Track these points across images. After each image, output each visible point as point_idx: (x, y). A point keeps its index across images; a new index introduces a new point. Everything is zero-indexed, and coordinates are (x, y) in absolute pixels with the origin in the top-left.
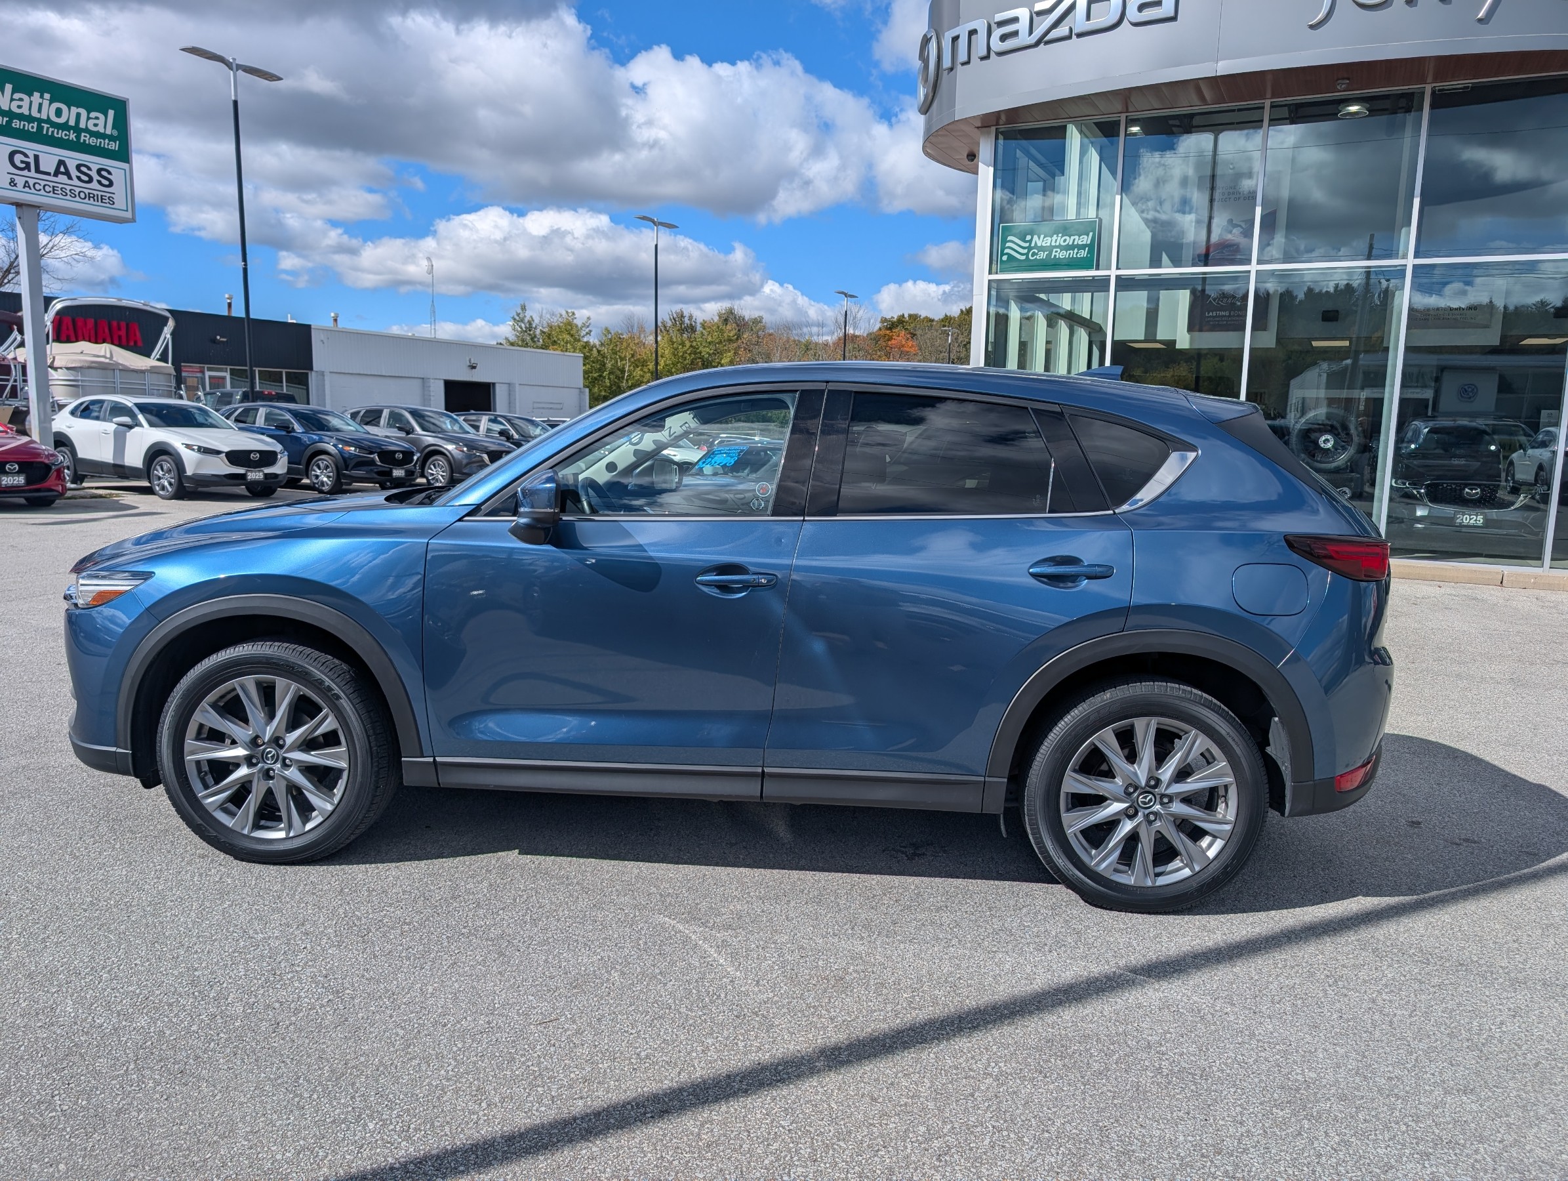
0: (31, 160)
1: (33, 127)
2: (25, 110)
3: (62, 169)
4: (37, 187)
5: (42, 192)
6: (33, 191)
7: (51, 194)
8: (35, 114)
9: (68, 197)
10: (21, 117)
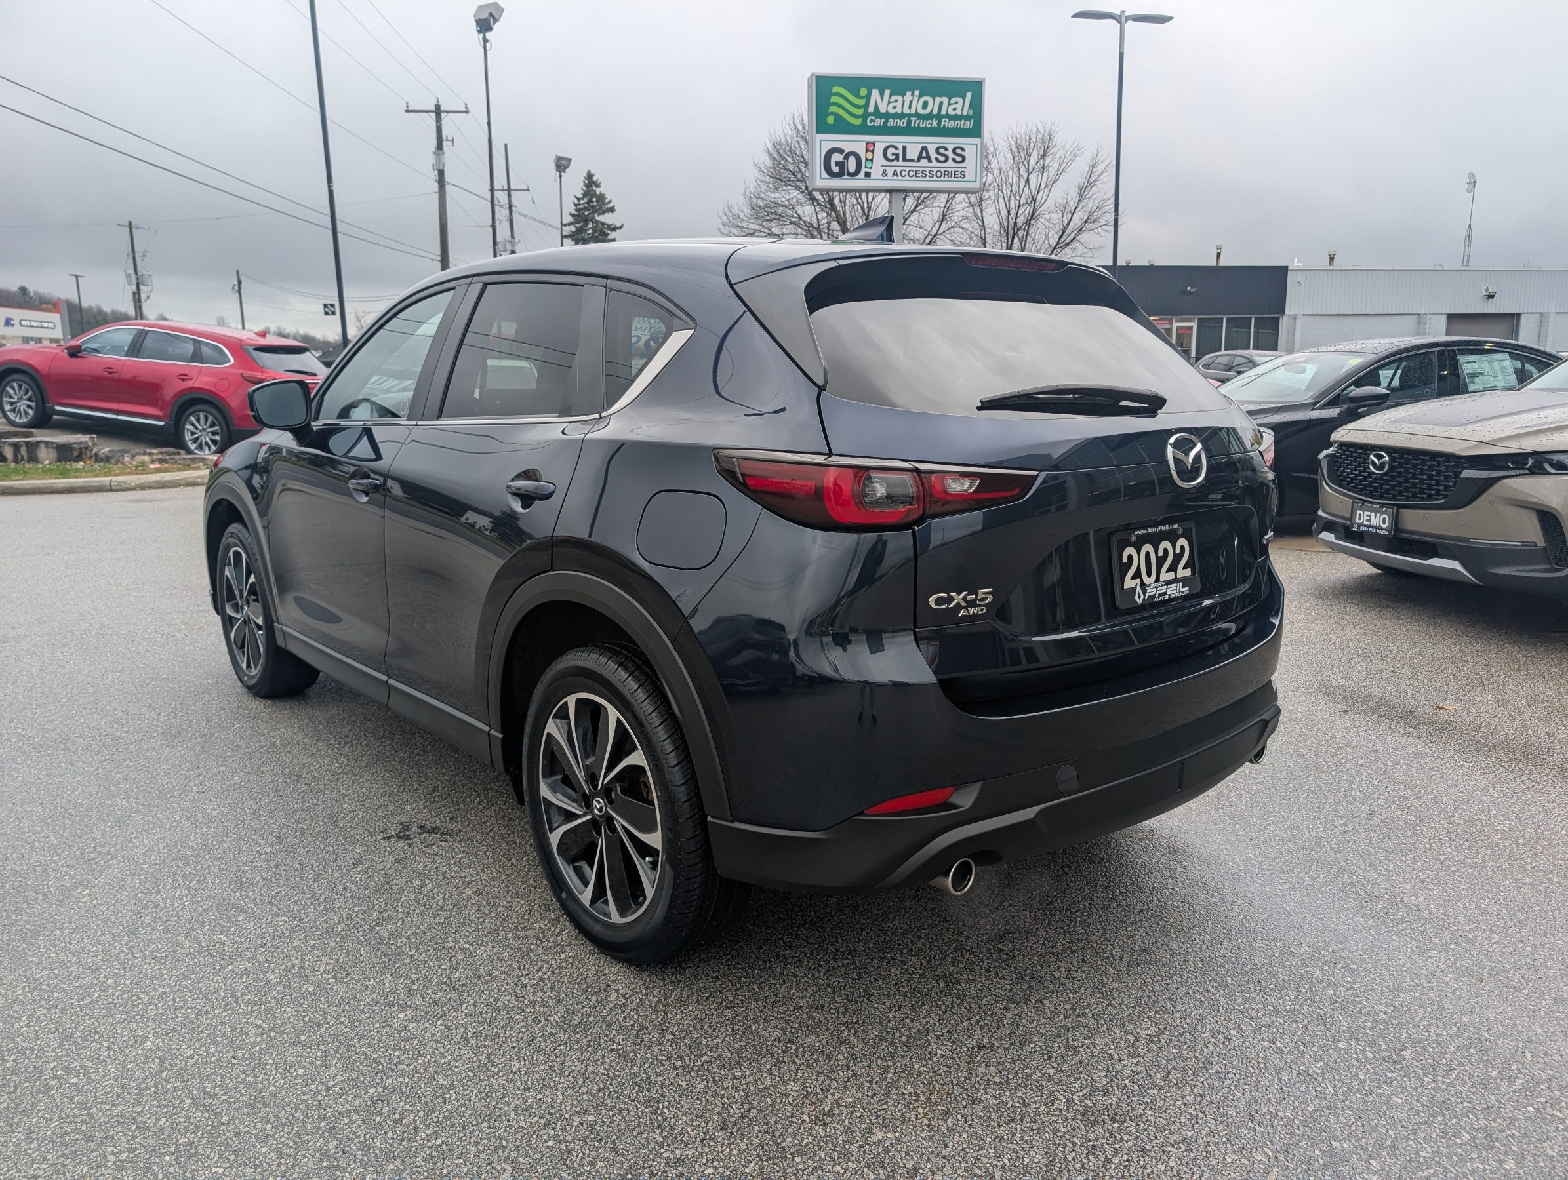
0: (900, 152)
1: (903, 123)
2: (899, 110)
3: (924, 154)
4: (903, 173)
5: (907, 177)
6: (900, 178)
7: (914, 178)
8: (906, 111)
9: (927, 178)
10: (896, 116)
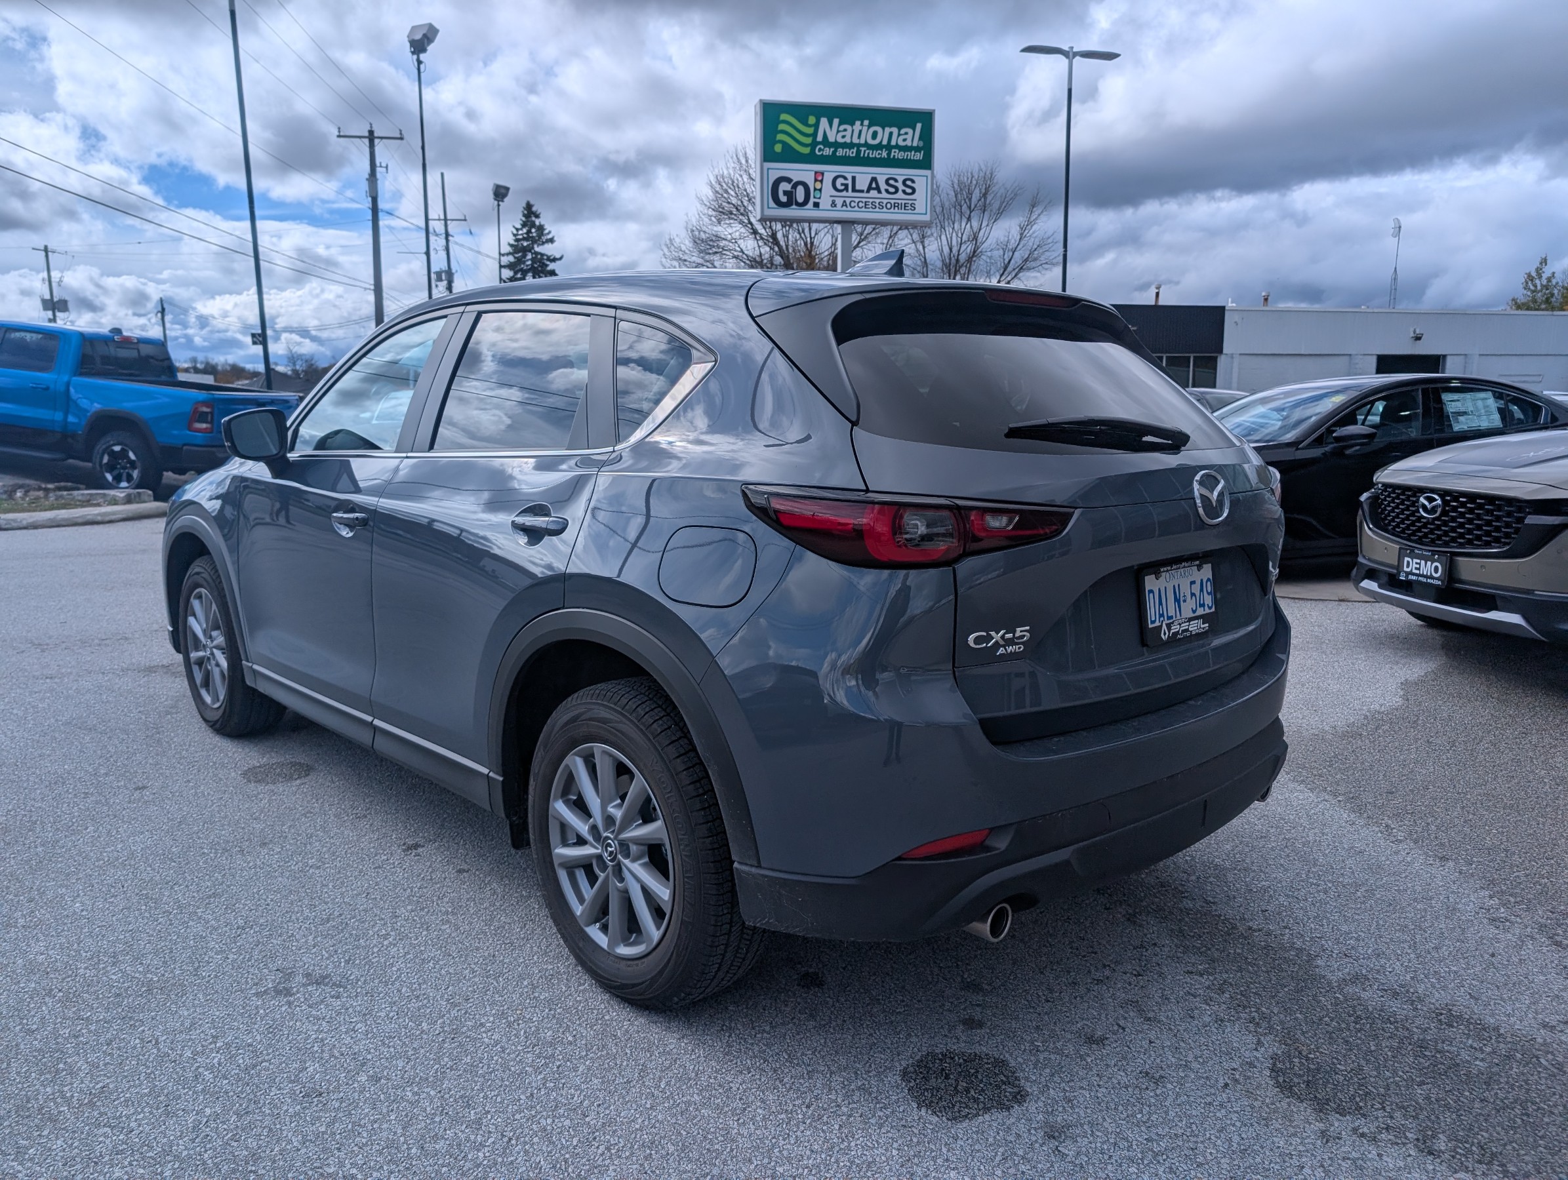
0: (850, 182)
1: (852, 153)
2: (848, 140)
3: (874, 185)
4: (853, 204)
5: (856, 209)
6: (849, 208)
7: (863, 209)
8: (855, 141)
9: (877, 210)
10: (844, 145)
